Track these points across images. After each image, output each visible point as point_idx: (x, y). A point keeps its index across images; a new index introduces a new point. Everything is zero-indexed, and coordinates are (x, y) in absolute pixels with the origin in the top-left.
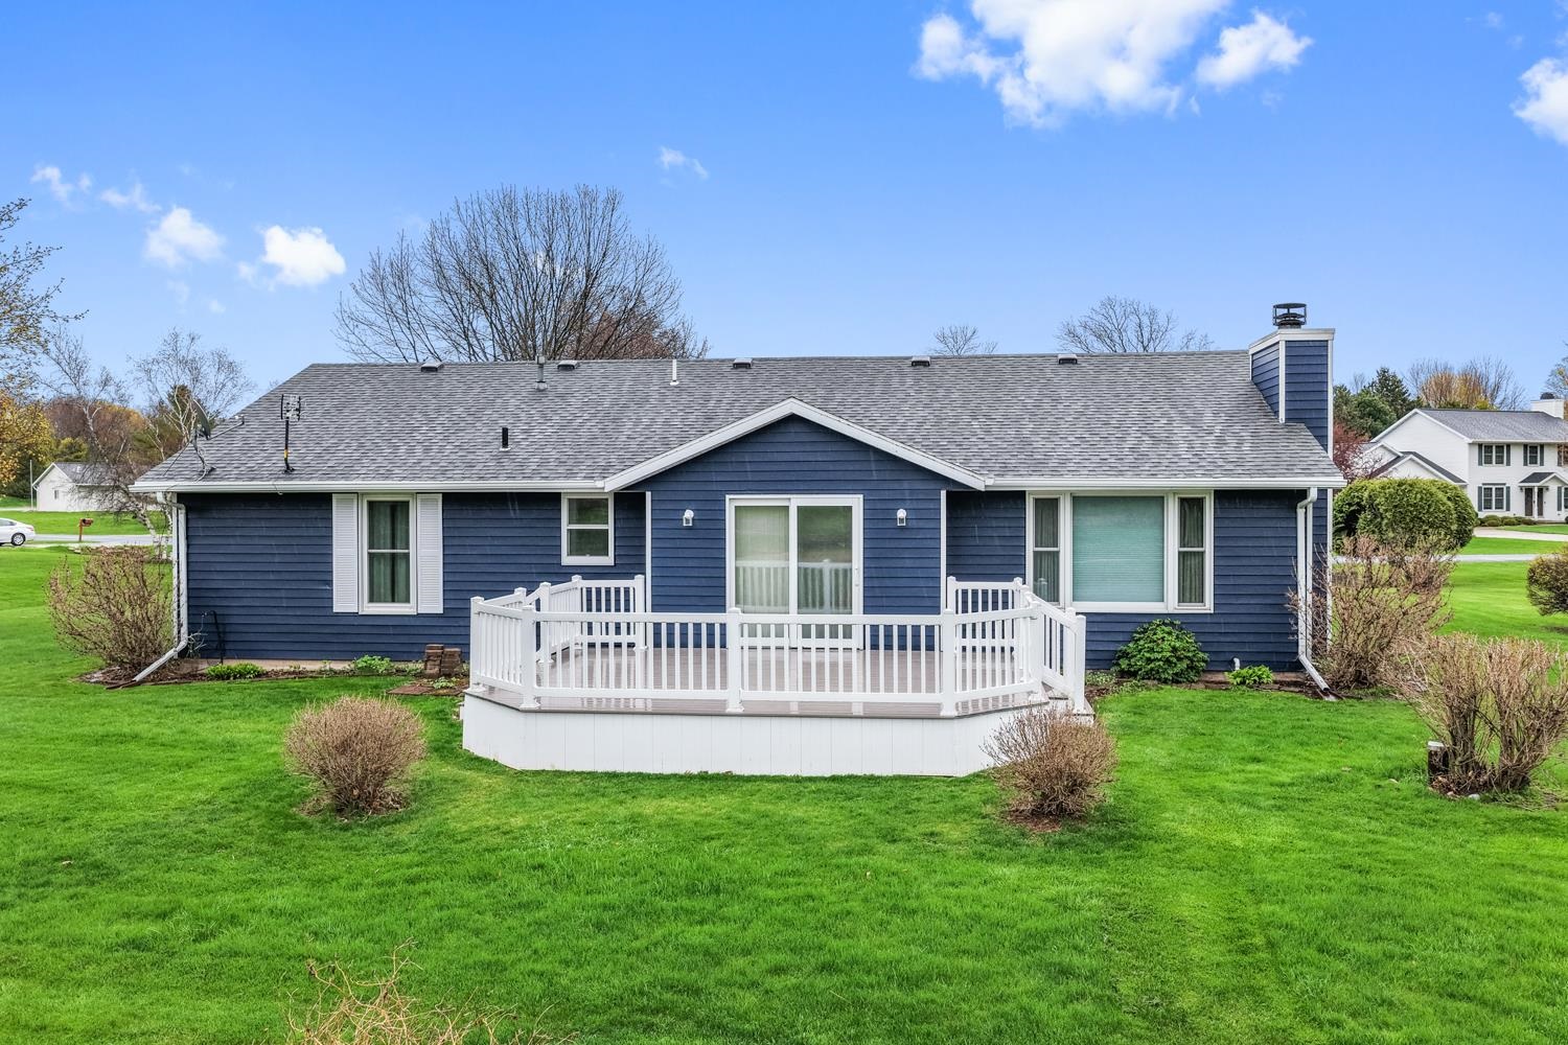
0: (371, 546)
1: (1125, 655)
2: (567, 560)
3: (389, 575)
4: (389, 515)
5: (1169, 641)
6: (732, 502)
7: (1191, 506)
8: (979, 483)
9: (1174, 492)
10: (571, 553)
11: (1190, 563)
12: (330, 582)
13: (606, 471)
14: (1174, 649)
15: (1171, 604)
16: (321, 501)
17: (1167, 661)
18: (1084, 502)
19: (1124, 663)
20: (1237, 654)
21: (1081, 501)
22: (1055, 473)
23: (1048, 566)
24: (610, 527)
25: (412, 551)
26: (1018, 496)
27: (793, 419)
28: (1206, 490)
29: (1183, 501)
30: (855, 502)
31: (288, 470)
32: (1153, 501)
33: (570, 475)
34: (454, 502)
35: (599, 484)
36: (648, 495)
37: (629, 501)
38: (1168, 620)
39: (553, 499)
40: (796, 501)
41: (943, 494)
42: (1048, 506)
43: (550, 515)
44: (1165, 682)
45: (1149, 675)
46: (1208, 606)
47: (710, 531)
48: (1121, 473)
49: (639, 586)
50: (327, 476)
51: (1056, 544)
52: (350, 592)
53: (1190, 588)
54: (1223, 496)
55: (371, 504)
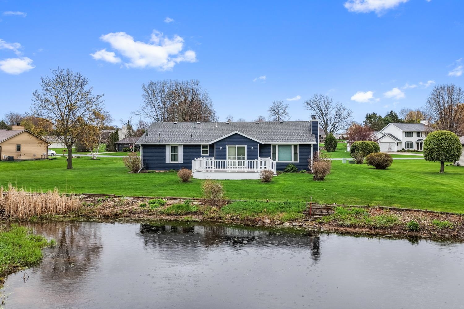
0: (172, 153)
1: (286, 169)
2: (202, 155)
3: (174, 157)
4: (174, 148)
5: (291, 166)
6: (227, 146)
7: (295, 147)
8: (263, 143)
9: (293, 144)
10: (203, 154)
11: (295, 155)
12: (165, 158)
13: (208, 141)
14: (292, 168)
15: (293, 161)
16: (164, 146)
17: (291, 169)
18: (280, 146)
19: (285, 170)
20: (302, 168)
21: (279, 146)
22: (275, 142)
23: (274, 156)
24: (209, 150)
25: (178, 153)
26: (270, 145)
27: (236, 134)
28: (297, 144)
29: (294, 146)
30: (246, 146)
31: (159, 141)
32: (290, 146)
33: (203, 142)
34: (185, 146)
35: (208, 143)
36: (215, 145)
37: (212, 146)
38: (292, 163)
39: (200, 145)
40: (237, 146)
41: (258, 145)
42: (274, 147)
43: (199, 148)
44: (291, 172)
45: (289, 171)
46: (298, 162)
47: (224, 150)
48: (285, 142)
49: (214, 158)
50: (165, 142)
51: (276, 152)
52: (168, 159)
53: (295, 159)
54: (300, 145)
55: (172, 146)
